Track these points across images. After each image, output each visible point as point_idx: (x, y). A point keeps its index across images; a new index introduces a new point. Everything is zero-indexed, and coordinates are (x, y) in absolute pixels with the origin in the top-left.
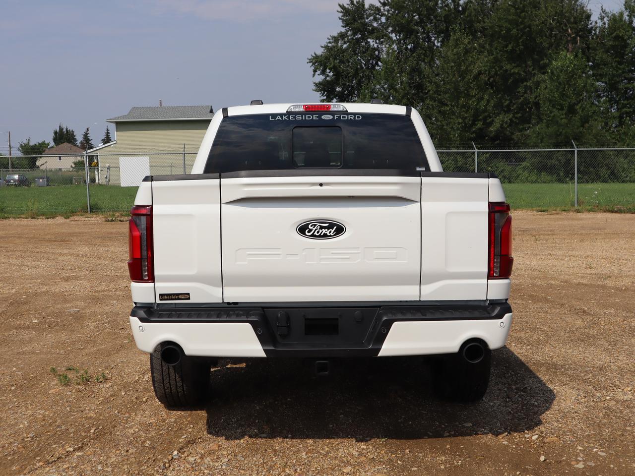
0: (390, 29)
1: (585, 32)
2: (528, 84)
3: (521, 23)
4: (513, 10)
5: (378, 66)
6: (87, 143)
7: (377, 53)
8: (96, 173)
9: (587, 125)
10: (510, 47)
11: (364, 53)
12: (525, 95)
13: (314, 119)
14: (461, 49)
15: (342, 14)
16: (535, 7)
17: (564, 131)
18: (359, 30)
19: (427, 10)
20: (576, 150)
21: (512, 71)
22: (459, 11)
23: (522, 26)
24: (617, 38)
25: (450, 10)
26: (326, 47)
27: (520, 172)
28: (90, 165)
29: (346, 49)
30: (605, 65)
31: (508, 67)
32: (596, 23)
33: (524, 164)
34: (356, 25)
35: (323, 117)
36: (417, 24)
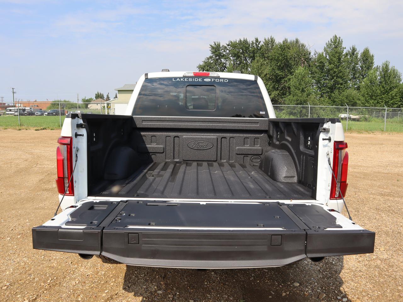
0: (230, 55)
1: (308, 59)
2: (286, 79)
3: (284, 55)
4: (280, 49)
5: (225, 70)
6: (108, 99)
7: (225, 65)
8: (110, 111)
9: (309, 97)
10: (279, 64)
11: (219, 64)
12: (284, 84)
13: (199, 81)
14: (259, 64)
15: (211, 49)
16: (289, 49)
17: (300, 99)
18: (218, 55)
19: (246, 48)
20: (310, 106)
21: (279, 74)
22: (258, 49)
23: (284, 56)
24: (321, 62)
25: (255, 48)
26: (204, 62)
27: (282, 115)
28: (107, 107)
29: (212, 63)
30: (316, 73)
31: (278, 72)
32: (313, 56)
33: (283, 111)
34: (217, 53)
35: (205, 80)
36: (241, 54)
